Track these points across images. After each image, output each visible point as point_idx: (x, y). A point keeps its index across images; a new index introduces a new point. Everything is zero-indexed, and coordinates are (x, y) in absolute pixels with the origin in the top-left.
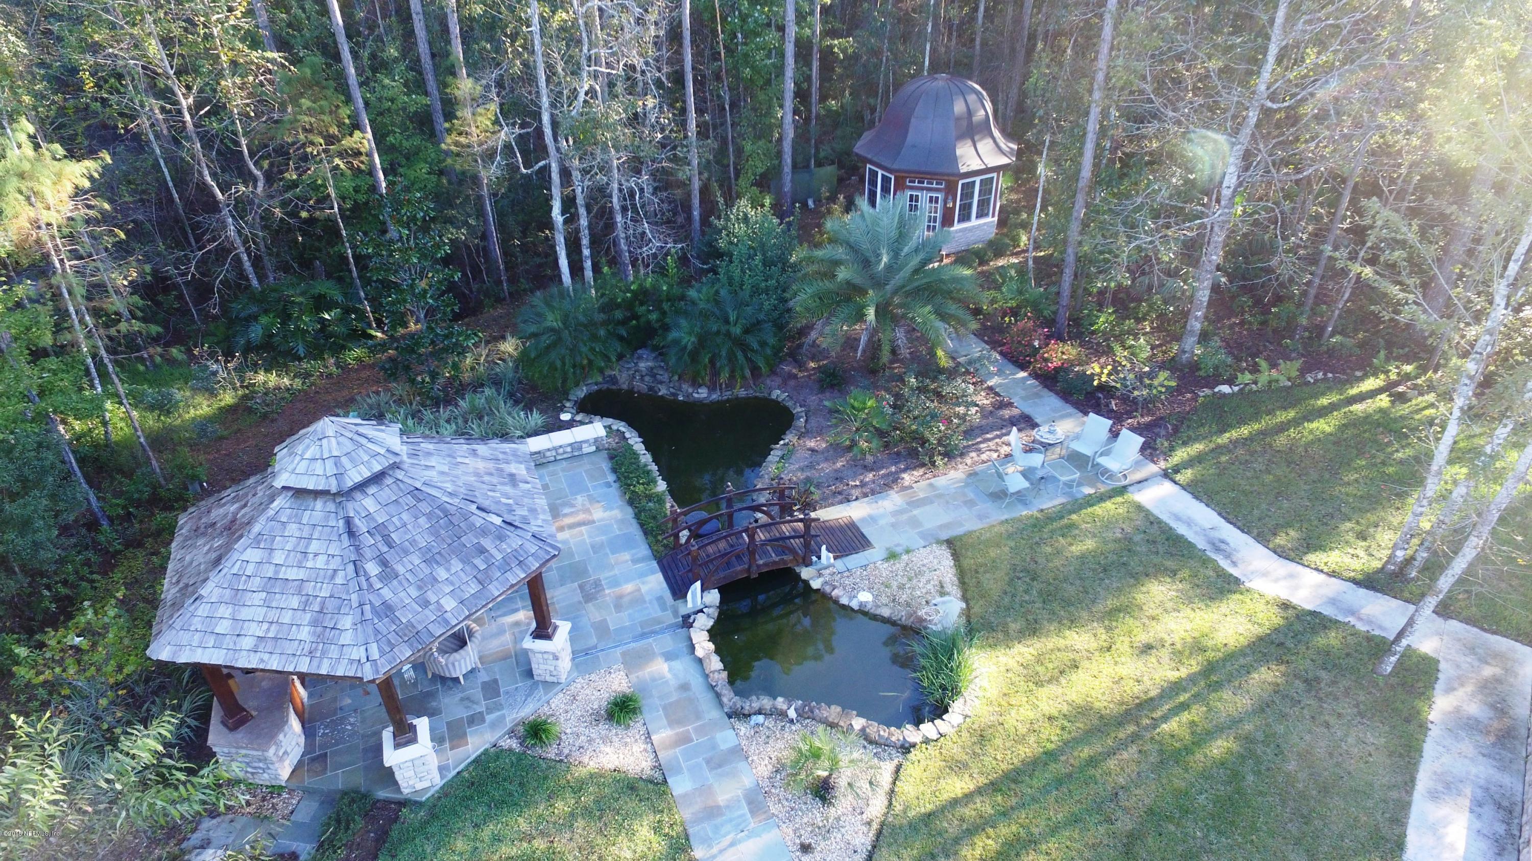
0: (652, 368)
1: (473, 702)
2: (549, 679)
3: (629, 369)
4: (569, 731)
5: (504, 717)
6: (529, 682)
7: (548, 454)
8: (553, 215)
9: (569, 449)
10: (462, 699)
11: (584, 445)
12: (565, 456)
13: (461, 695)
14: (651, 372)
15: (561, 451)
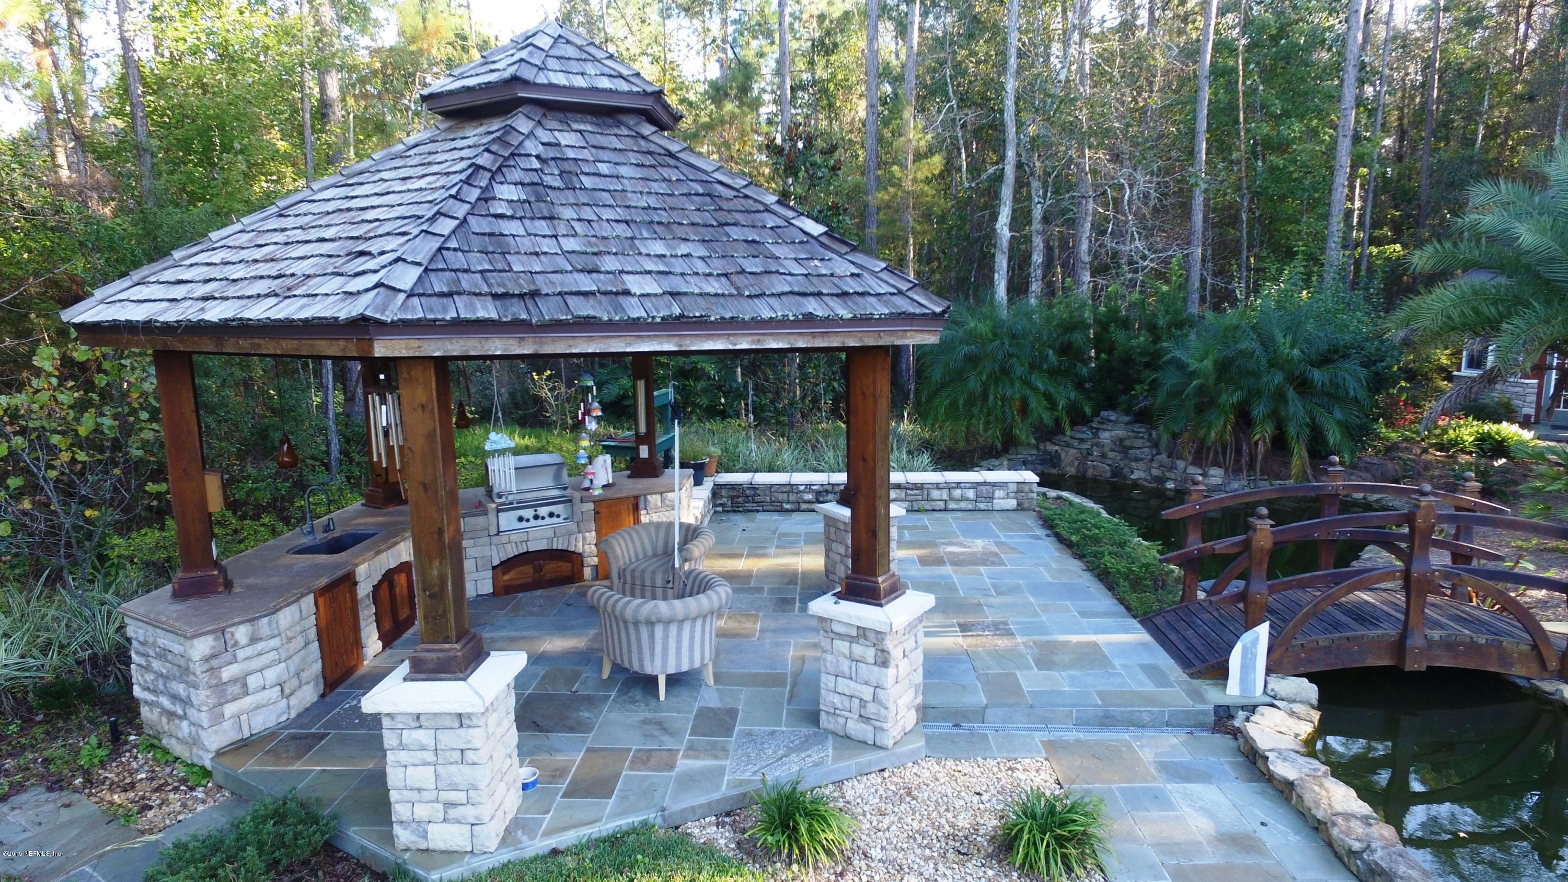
0: (1121, 440)
1: (666, 731)
2: (855, 728)
3: (1082, 440)
4: (876, 853)
5: (721, 771)
6: (806, 730)
7: (935, 494)
8: (998, 226)
9: (971, 494)
10: (645, 722)
11: (999, 493)
12: (963, 505)
13: (649, 715)
14: (1122, 446)
15: (957, 493)
